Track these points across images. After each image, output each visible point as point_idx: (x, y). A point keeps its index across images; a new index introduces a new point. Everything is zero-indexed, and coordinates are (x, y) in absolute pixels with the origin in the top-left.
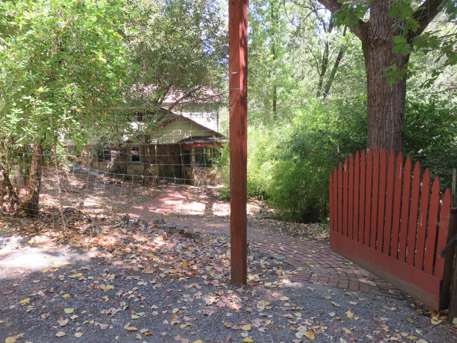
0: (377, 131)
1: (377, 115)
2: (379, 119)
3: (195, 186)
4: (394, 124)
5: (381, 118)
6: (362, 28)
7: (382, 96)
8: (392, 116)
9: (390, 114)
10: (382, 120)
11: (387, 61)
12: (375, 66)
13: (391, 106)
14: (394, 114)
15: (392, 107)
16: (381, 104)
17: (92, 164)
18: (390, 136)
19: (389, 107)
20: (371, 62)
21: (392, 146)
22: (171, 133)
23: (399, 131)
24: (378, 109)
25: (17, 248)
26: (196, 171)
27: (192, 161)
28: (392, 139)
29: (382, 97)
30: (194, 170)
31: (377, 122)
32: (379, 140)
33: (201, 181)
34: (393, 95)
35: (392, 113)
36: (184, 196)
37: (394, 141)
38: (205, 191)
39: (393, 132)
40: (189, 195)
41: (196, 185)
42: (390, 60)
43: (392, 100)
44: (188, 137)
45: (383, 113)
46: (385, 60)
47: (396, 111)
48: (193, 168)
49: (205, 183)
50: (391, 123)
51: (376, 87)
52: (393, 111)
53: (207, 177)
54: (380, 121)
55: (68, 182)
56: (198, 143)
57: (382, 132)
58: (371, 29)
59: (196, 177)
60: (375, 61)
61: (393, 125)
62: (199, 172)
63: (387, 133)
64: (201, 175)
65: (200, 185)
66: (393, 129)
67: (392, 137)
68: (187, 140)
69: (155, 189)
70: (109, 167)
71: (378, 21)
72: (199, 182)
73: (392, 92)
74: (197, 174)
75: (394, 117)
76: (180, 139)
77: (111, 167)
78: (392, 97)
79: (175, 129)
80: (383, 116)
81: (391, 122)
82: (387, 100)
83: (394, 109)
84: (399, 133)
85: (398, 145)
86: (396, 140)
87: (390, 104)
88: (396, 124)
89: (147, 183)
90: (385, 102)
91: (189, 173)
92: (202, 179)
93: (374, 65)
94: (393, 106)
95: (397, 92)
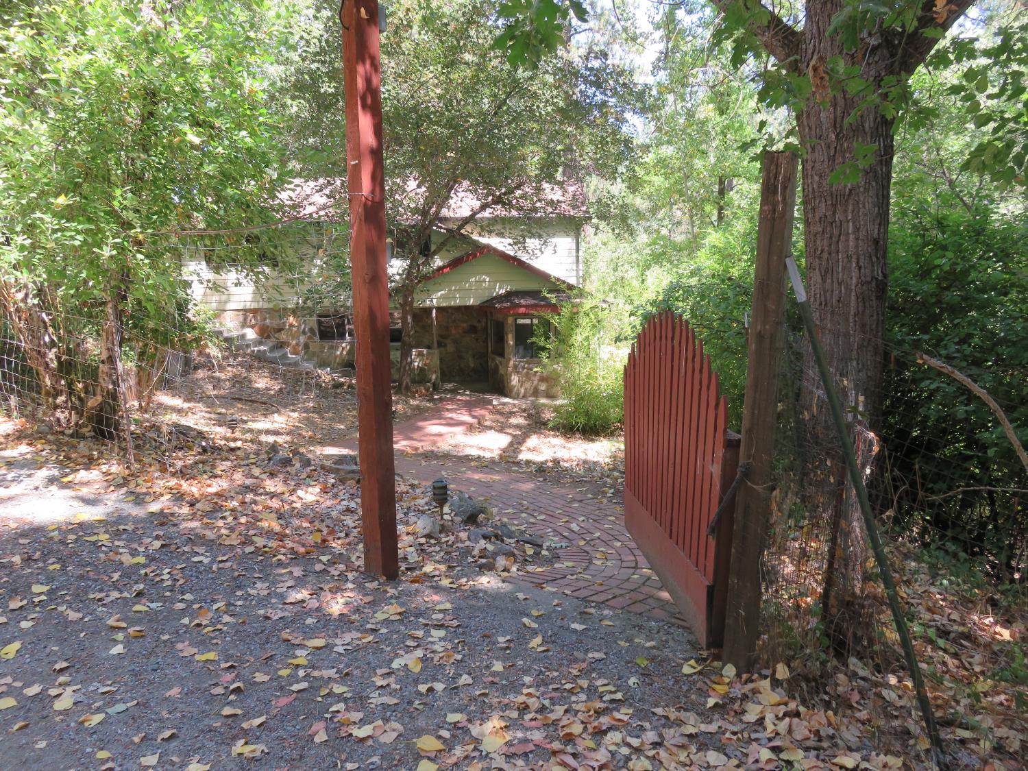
0: (819, 280)
1: (818, 243)
2: (822, 251)
3: (514, 398)
4: (858, 263)
5: (826, 248)
6: (788, 46)
7: (829, 198)
8: (851, 244)
9: (847, 240)
10: (830, 254)
11: (838, 120)
12: (813, 132)
13: (848, 222)
14: (857, 239)
15: (851, 224)
16: (826, 217)
17: (306, 346)
18: (848, 288)
19: (844, 225)
20: (805, 123)
21: (852, 313)
22: (466, 282)
23: (869, 279)
24: (821, 229)
25: (36, 488)
26: (515, 367)
27: (509, 344)
28: (853, 298)
29: (829, 202)
30: (511, 363)
31: (820, 258)
32: (823, 299)
33: (526, 389)
34: (852, 197)
35: (851, 237)
36: (474, 417)
37: (858, 303)
38: (524, 411)
39: (854, 281)
40: (488, 416)
41: (516, 397)
42: (843, 117)
43: (850, 208)
44: (502, 291)
45: (831, 238)
46: (832, 116)
47: (862, 234)
48: (510, 359)
49: (536, 393)
50: (850, 261)
51: (816, 178)
52: (854, 233)
53: (539, 380)
54: (825, 256)
55: (250, 381)
56: (520, 306)
57: (829, 281)
58: (804, 46)
59: (515, 380)
60: (813, 121)
61: (854, 265)
62: (524, 368)
63: (840, 284)
64: (527, 375)
65: (524, 397)
66: (855, 274)
67: (853, 294)
68: (500, 298)
69: (421, 401)
70: (342, 353)
71: (819, 28)
72: (523, 391)
73: (850, 191)
74: (518, 372)
75: (857, 247)
76: (486, 296)
77: (345, 353)
78: (851, 201)
79: (475, 275)
80: (830, 245)
81: (849, 257)
82: (840, 209)
83: (857, 229)
84: (869, 283)
85: (868, 312)
86: (862, 299)
87: (847, 217)
88: (861, 263)
89: (407, 388)
90: (834, 213)
91: (502, 371)
92: (528, 385)
93: (810, 128)
94: (854, 223)
95: (862, 189)
